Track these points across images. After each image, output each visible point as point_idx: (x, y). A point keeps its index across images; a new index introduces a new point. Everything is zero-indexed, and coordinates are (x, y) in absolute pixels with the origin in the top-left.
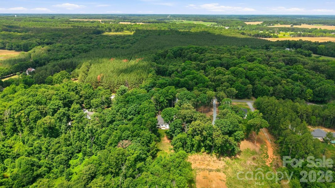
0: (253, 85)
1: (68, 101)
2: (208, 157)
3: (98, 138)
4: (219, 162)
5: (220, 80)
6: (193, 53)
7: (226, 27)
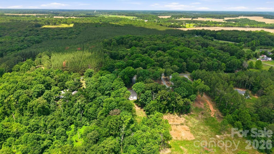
0: (186, 62)
1: (47, 84)
2: (172, 116)
3: (87, 111)
4: (180, 118)
5: (162, 60)
6: (132, 41)
7: (145, 20)
